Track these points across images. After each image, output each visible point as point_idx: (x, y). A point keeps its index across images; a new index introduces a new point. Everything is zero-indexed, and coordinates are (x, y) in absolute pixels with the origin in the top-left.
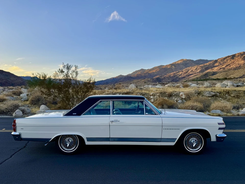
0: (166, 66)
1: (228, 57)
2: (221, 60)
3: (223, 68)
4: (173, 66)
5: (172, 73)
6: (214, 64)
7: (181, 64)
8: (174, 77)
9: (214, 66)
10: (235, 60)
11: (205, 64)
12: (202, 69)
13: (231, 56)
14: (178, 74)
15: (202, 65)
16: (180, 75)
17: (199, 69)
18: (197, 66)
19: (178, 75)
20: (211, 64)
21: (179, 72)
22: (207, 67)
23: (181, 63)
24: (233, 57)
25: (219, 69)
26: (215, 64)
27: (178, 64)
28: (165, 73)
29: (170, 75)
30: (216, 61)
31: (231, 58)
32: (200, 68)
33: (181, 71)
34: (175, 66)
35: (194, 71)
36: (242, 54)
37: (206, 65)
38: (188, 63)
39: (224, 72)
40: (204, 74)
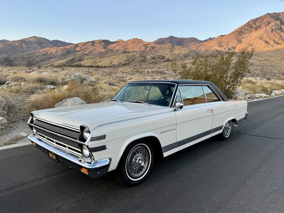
0: (13, 41)
1: (89, 42)
2: (82, 45)
3: (86, 54)
4: (24, 44)
5: (25, 53)
6: (75, 48)
8: (30, 58)
9: (75, 51)
10: (96, 47)
11: (66, 47)
12: (63, 53)
13: (91, 42)
14: (35, 54)
15: (63, 48)
16: (36, 57)
17: (60, 52)
18: (57, 48)
19: (34, 56)
20: (72, 47)
21: (35, 53)
22: (69, 51)
23: (34, 41)
24: (93, 43)
25: (82, 54)
26: (77, 49)
27: (30, 41)
28: (12, 51)
29: (23, 55)
30: (77, 45)
31: (92, 45)
32: (61, 50)
33: (38, 52)
34: (26, 44)
35: (54, 53)
36: (100, 42)
37: (67, 49)
38: (43, 42)
39: (90, 59)
40: (70, 58)
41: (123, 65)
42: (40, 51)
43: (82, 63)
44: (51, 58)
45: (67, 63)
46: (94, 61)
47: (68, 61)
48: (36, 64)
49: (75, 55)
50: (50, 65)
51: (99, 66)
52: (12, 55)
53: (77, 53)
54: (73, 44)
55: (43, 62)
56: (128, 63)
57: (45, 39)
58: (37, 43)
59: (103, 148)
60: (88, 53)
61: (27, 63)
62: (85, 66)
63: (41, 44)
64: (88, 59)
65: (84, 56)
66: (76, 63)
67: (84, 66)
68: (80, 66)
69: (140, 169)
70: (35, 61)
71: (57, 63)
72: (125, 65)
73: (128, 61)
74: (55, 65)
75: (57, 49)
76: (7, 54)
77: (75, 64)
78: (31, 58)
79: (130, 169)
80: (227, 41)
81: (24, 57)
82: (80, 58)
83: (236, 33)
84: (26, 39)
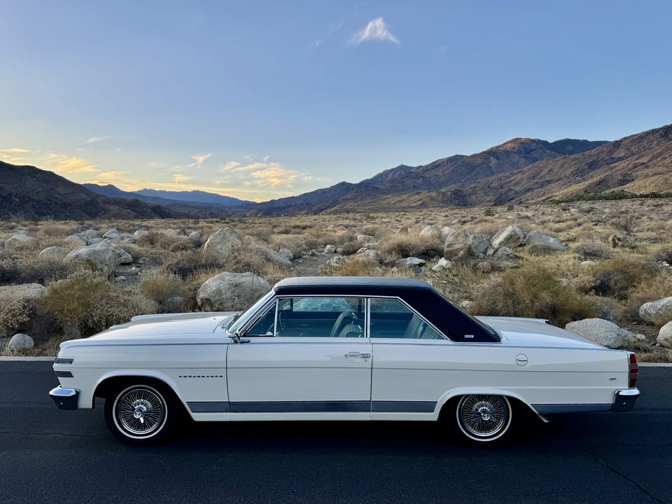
0: (474, 156)
3: (643, 164)
4: (492, 158)
5: (494, 177)
6: (610, 152)
7: (514, 153)
8: (502, 187)
9: (612, 158)
11: (587, 153)
12: (578, 168)
13: (660, 129)
14: (512, 178)
15: (579, 155)
16: (516, 184)
17: (570, 167)
18: (565, 158)
19: (510, 182)
20: (602, 151)
21: (513, 174)
22: (594, 162)
23: (514, 148)
24: (667, 131)
25: (630, 166)
26: (616, 152)
27: (506, 152)
28: (469, 176)
29: (488, 182)
30: (617, 144)
31: (662, 136)
32: (574, 163)
33: (520, 172)
34: (497, 158)
37: (591, 156)
38: (533, 148)
39: (654, 174)
40: (596, 179)
42: (525, 169)
43: (628, 188)
44: (549, 182)
45: (586, 191)
46: (666, 179)
47: (589, 186)
48: (513, 199)
49: (611, 169)
50: (544, 198)
52: (468, 183)
53: (617, 164)
54: (606, 142)
55: (529, 194)
57: (539, 141)
58: (519, 153)
60: (650, 161)
61: (494, 198)
62: (636, 196)
63: (529, 153)
64: (646, 176)
65: (636, 169)
66: (612, 190)
67: (634, 196)
68: (621, 196)
70: (513, 192)
71: (562, 194)
74: (557, 199)
75: (565, 160)
76: (460, 184)
77: (608, 191)
78: (505, 186)
81: (491, 186)
82: (624, 175)
84: (497, 147)
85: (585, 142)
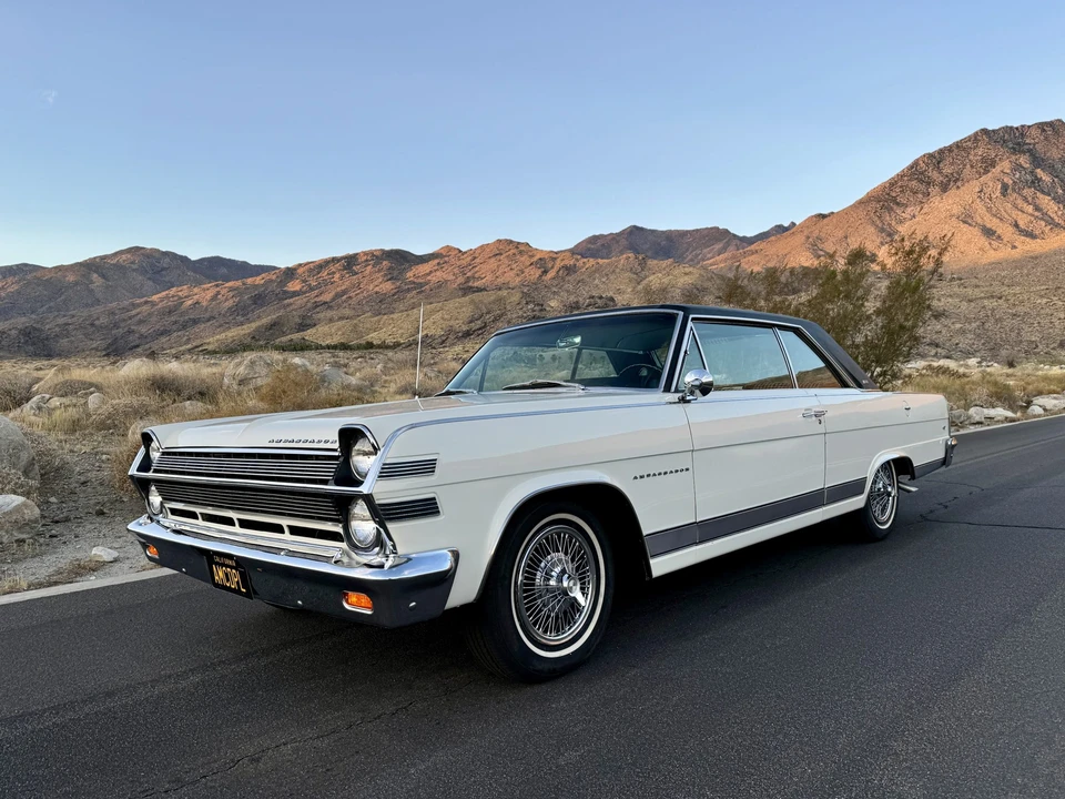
0: (58, 268)
1: (334, 260)
2: (310, 270)
3: (325, 303)
4: (95, 275)
5: (99, 309)
6: (282, 283)
7: (134, 270)
8: (116, 326)
9: (285, 292)
10: (360, 276)
11: (249, 281)
12: (239, 302)
13: (342, 258)
14: (134, 312)
15: (238, 283)
16: (141, 322)
17: (227, 300)
18: (217, 286)
19: (130, 318)
20: (271, 281)
21: (134, 306)
22: (260, 295)
23: (132, 263)
24: (350, 261)
25: (310, 305)
26: (290, 285)
27: (118, 267)
28: (52, 304)
29: (90, 316)
30: (290, 273)
31: (345, 268)
32: (231, 294)
33: (146, 302)
34: (103, 276)
35: (205, 304)
36: (377, 257)
37: (255, 287)
38: (165, 265)
39: (341, 318)
40: (265, 321)
41: (460, 334)
42: (155, 298)
43: (310, 335)
44: (195, 322)
45: (253, 338)
46: (355, 326)
47: (258, 329)
48: (138, 346)
49: (285, 307)
50: (189, 346)
51: (372, 343)
52: (51, 316)
53: (291, 300)
54: (275, 268)
55: (164, 339)
56: (478, 327)
57: (174, 256)
58: (143, 271)
59: (427, 508)
60: (333, 299)
61: (104, 344)
62: (323, 348)
63: (158, 272)
64: (331, 320)
65: (318, 310)
66: (289, 337)
67: (318, 347)
68: (301, 347)
69: (565, 613)
70: (137, 335)
71: (217, 341)
72: (467, 334)
73: (479, 322)
74: (210, 347)
75: (218, 289)
76: (33, 316)
77: (284, 339)
78: (122, 325)
79: (528, 609)
80: (840, 234)
81: (97, 322)
82: (304, 317)
83: (874, 204)
84: (103, 258)
85: (244, 265)
